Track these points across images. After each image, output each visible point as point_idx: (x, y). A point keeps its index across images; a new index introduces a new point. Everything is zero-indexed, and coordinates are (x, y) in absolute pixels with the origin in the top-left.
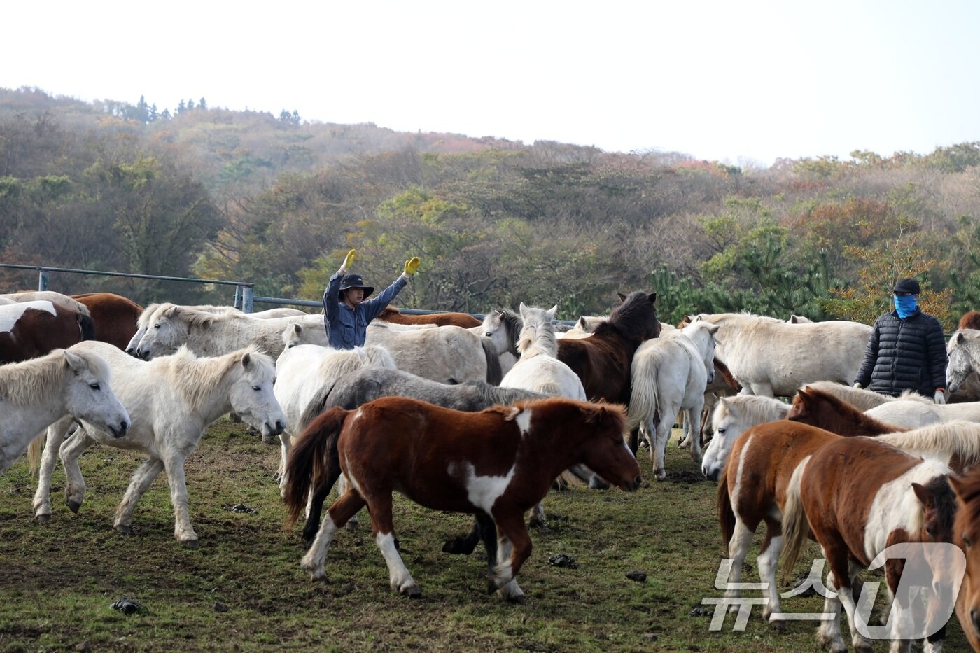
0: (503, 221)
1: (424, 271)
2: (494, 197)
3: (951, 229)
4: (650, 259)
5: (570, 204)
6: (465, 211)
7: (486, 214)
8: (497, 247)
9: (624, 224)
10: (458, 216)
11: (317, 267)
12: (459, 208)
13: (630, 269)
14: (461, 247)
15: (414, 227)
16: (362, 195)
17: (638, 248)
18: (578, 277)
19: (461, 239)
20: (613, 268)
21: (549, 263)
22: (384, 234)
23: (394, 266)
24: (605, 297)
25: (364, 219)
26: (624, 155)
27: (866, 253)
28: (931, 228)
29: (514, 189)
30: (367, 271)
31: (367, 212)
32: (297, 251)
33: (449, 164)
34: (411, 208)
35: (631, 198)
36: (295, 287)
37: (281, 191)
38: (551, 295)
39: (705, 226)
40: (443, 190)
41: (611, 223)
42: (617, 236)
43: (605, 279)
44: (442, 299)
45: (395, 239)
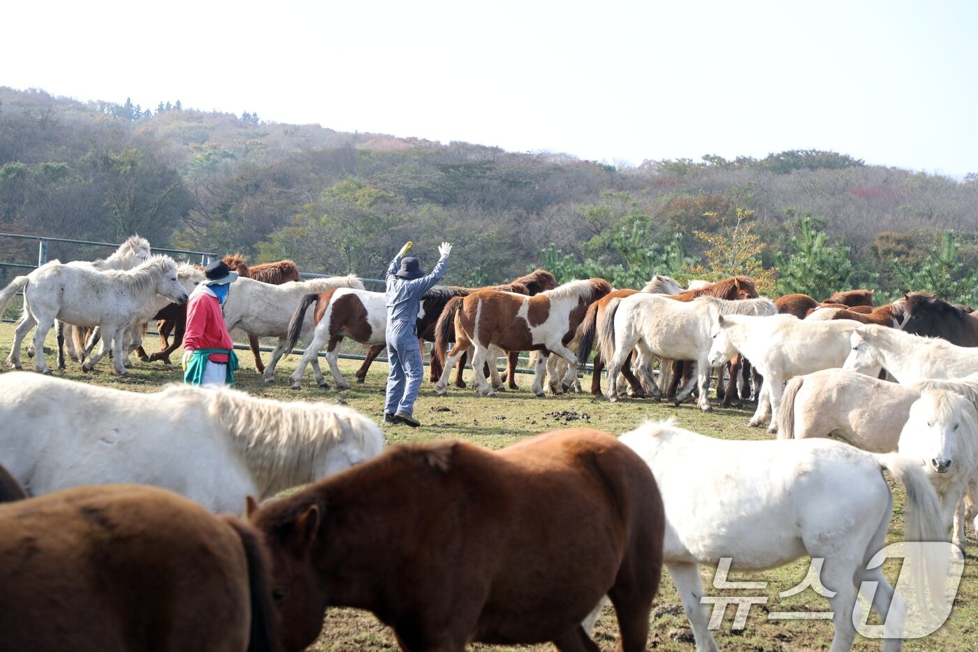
0: (423, 207)
1: (358, 245)
2: (416, 186)
3: (780, 219)
4: (541, 240)
5: (478, 194)
6: (392, 197)
7: (409, 201)
8: (417, 228)
9: (522, 211)
10: (386, 202)
11: (271, 241)
12: (388, 195)
13: (525, 247)
14: (389, 227)
15: (351, 210)
16: (308, 183)
17: (531, 230)
18: (483, 253)
19: (388, 220)
20: (511, 246)
21: (460, 241)
22: (326, 215)
23: (334, 241)
24: (505, 269)
25: (310, 202)
26: (522, 154)
27: (712, 238)
28: (764, 218)
29: (432, 180)
30: (312, 245)
31: (312, 197)
32: (254, 228)
33: (379, 159)
34: (348, 194)
35: (527, 190)
36: (253, 257)
37: (242, 178)
38: (461, 267)
39: (586, 213)
40: (374, 180)
41: (510, 209)
42: (515, 220)
43: (505, 255)
44: (373, 269)
45: (335, 220)
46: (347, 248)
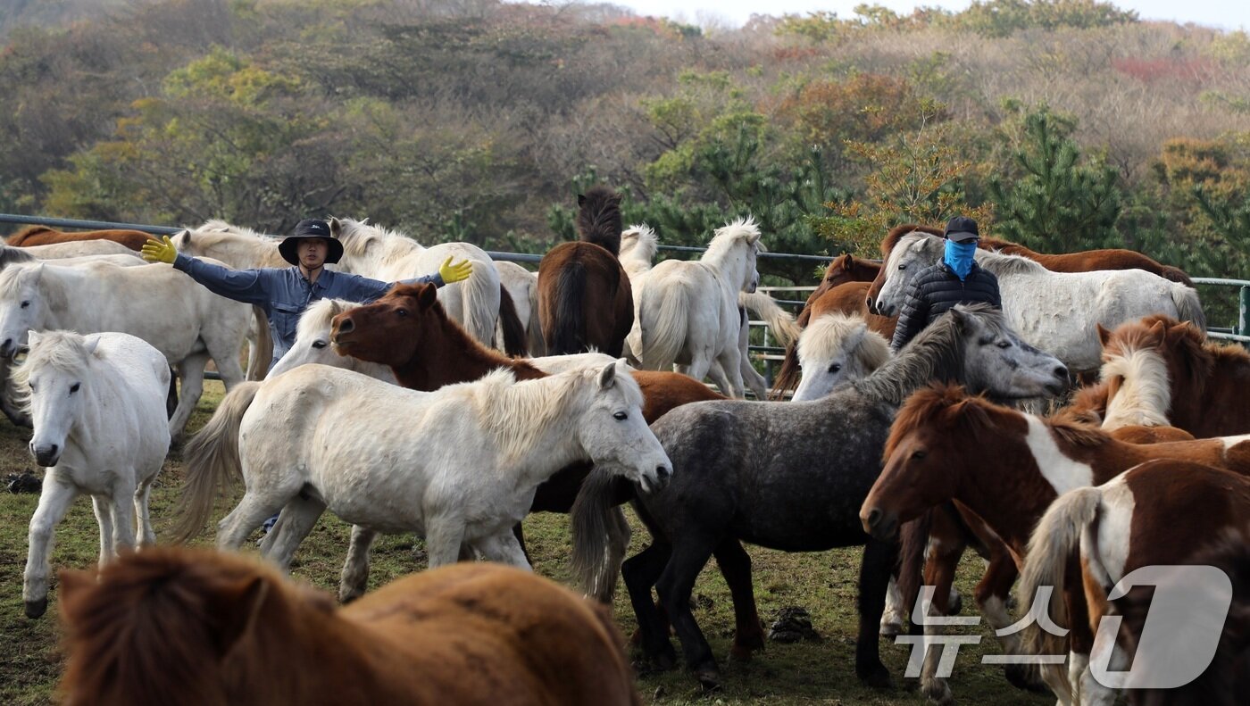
0: (355, 103)
1: (236, 174)
2: (341, 66)
3: (993, 117)
4: (572, 159)
5: (454, 78)
6: (297, 86)
7: (329, 91)
8: (345, 141)
9: (534, 108)
10: (286, 93)
11: (72, 168)
12: (289, 81)
13: (543, 173)
14: (292, 139)
15: (221, 110)
16: (140, 61)
17: (553, 143)
18: (466, 185)
19: (291, 128)
20: (517, 172)
21: (424, 164)
22: (174, 120)
23: (191, 167)
24: (506, 214)
25: (144, 96)
26: (532, 6)
27: (876, 152)
28: (965, 116)
29: (371, 54)
30: (148, 174)
31: (149, 86)
32: (40, 144)
33: (272, 17)
34: (215, 82)
35: (543, 70)
36: (38, 199)
37: (15, 53)
38: (426, 211)
39: (650, 111)
40: (263, 55)
41: (514, 106)
42: (523, 124)
43: (505, 188)
44: (264, 216)
45: (192, 128)
46: (216, 180)
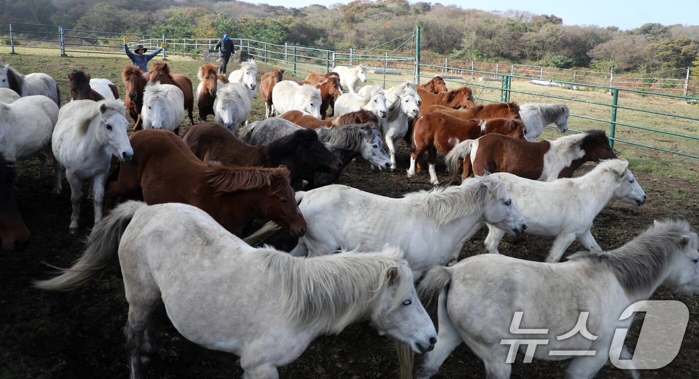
0: (123, 10)
6: (114, 8)
7: (119, 8)
9: (150, 12)
10: (112, 9)
11: (80, 19)
12: (112, 7)
14: (114, 16)
15: (103, 11)
16: (89, 4)
19: (113, 14)
20: (148, 21)
22: (96, 13)
24: (147, 27)
25: (91, 9)
27: (200, 18)
31: (91, 7)
34: (101, 7)
39: (167, 12)
43: (146, 23)
45: (98, 14)
46: (103, 21)
